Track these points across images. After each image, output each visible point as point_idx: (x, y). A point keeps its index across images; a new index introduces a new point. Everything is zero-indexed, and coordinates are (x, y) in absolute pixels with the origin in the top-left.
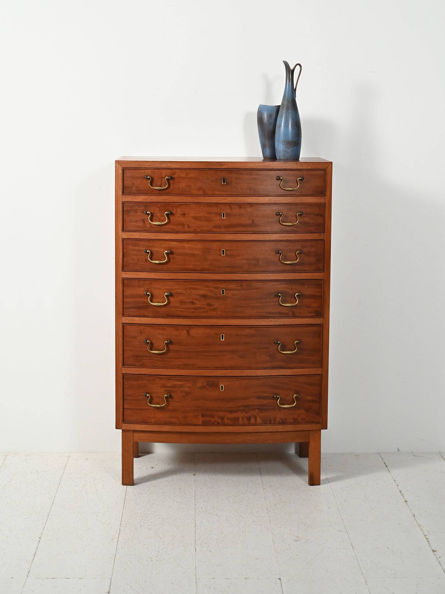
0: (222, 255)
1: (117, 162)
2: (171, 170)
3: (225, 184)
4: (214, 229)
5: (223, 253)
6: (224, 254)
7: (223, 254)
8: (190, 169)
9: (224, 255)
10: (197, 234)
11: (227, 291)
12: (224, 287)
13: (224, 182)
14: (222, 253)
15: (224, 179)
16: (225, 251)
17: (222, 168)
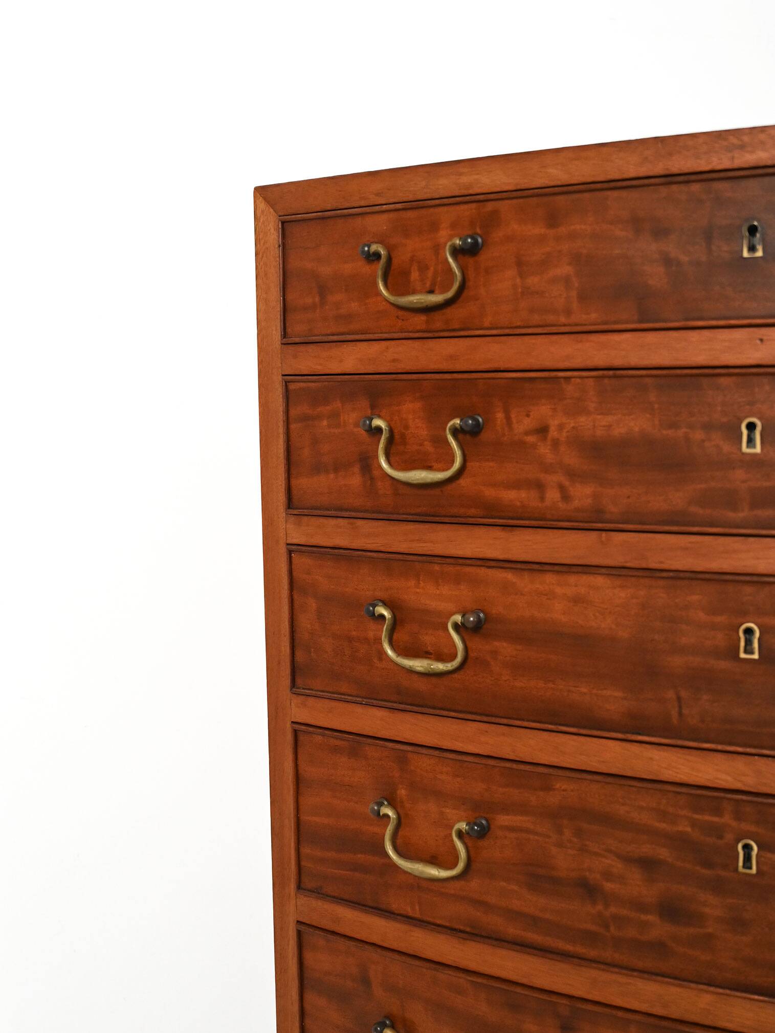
0: (743, 655)
1: (262, 193)
2: (474, 205)
3: (759, 253)
4: (693, 509)
5: (749, 642)
6: (752, 653)
7: (746, 652)
8: (566, 189)
9: (756, 656)
10: (604, 534)
11: (769, 855)
12: (753, 828)
13: (752, 249)
14: (742, 644)
15: (753, 230)
16: (757, 634)
17: (737, 163)
